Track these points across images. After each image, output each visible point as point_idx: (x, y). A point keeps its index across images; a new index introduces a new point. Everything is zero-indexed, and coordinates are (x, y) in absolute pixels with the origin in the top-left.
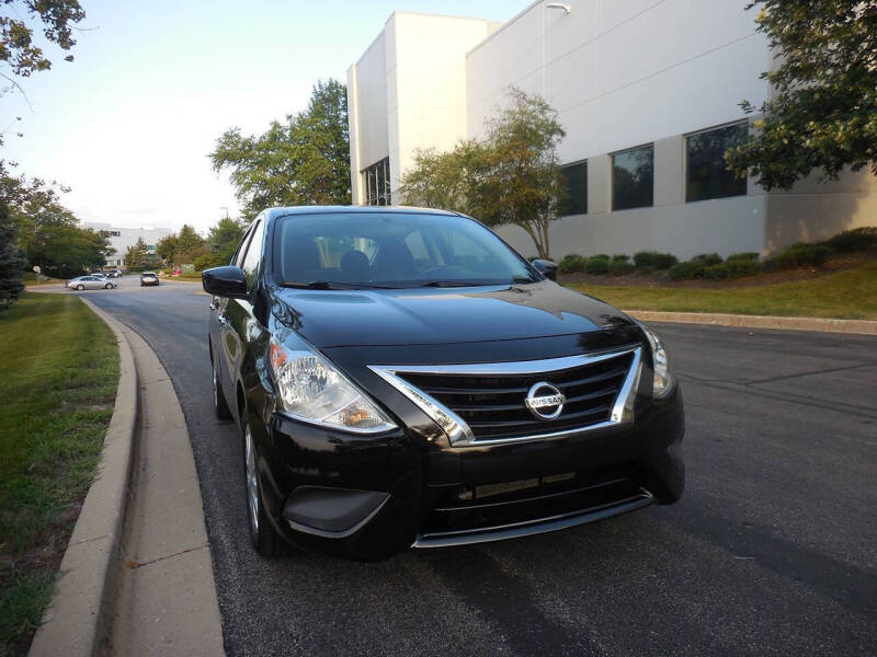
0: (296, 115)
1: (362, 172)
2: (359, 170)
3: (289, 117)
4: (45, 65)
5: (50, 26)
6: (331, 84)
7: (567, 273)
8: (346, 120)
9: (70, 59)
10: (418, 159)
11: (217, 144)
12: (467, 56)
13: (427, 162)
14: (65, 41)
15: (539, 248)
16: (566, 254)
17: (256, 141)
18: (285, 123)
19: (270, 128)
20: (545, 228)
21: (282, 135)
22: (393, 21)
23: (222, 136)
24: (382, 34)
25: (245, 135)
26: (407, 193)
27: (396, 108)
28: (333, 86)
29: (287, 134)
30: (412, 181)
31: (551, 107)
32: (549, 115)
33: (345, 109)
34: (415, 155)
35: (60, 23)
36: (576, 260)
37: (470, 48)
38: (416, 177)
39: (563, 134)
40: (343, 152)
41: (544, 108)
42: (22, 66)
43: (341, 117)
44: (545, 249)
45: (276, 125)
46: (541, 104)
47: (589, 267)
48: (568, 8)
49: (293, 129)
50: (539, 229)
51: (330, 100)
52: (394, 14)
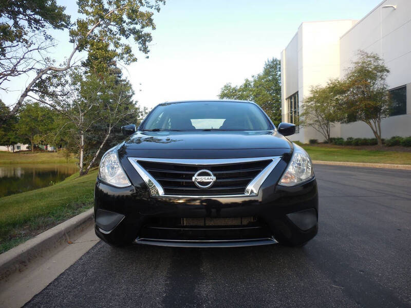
0: (256, 75)
1: (286, 99)
2: (285, 98)
3: (253, 76)
4: (135, 60)
5: (141, 45)
6: (273, 60)
7: (390, 146)
8: (280, 76)
9: (148, 57)
10: (312, 91)
11: (220, 90)
12: (341, 38)
13: (317, 92)
14: (145, 50)
15: (375, 133)
16: (392, 136)
17: (238, 88)
18: (251, 79)
19: (245, 82)
20: (379, 122)
21: (250, 85)
22: (302, 27)
23: (223, 87)
24: (297, 34)
25: (233, 86)
26: (305, 108)
27: (302, 68)
28: (274, 61)
29: (252, 84)
30: (308, 102)
31: (380, 58)
32: (380, 63)
33: (280, 71)
34: (310, 89)
35: (144, 44)
36: (397, 139)
37: (341, 35)
38: (311, 99)
39: (388, 71)
40: (278, 90)
41: (376, 59)
42: (128, 61)
43: (278, 74)
44: (378, 133)
45: (247, 80)
46: (374, 57)
47: (404, 142)
48: (395, 7)
49: (255, 81)
50: (375, 123)
51: (273, 67)
52: (302, 24)
